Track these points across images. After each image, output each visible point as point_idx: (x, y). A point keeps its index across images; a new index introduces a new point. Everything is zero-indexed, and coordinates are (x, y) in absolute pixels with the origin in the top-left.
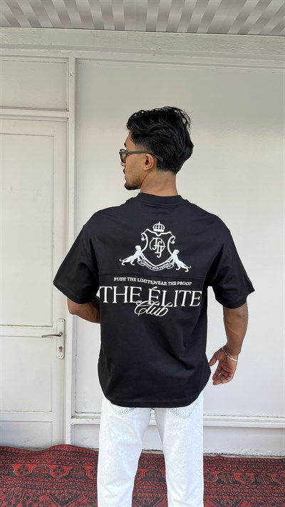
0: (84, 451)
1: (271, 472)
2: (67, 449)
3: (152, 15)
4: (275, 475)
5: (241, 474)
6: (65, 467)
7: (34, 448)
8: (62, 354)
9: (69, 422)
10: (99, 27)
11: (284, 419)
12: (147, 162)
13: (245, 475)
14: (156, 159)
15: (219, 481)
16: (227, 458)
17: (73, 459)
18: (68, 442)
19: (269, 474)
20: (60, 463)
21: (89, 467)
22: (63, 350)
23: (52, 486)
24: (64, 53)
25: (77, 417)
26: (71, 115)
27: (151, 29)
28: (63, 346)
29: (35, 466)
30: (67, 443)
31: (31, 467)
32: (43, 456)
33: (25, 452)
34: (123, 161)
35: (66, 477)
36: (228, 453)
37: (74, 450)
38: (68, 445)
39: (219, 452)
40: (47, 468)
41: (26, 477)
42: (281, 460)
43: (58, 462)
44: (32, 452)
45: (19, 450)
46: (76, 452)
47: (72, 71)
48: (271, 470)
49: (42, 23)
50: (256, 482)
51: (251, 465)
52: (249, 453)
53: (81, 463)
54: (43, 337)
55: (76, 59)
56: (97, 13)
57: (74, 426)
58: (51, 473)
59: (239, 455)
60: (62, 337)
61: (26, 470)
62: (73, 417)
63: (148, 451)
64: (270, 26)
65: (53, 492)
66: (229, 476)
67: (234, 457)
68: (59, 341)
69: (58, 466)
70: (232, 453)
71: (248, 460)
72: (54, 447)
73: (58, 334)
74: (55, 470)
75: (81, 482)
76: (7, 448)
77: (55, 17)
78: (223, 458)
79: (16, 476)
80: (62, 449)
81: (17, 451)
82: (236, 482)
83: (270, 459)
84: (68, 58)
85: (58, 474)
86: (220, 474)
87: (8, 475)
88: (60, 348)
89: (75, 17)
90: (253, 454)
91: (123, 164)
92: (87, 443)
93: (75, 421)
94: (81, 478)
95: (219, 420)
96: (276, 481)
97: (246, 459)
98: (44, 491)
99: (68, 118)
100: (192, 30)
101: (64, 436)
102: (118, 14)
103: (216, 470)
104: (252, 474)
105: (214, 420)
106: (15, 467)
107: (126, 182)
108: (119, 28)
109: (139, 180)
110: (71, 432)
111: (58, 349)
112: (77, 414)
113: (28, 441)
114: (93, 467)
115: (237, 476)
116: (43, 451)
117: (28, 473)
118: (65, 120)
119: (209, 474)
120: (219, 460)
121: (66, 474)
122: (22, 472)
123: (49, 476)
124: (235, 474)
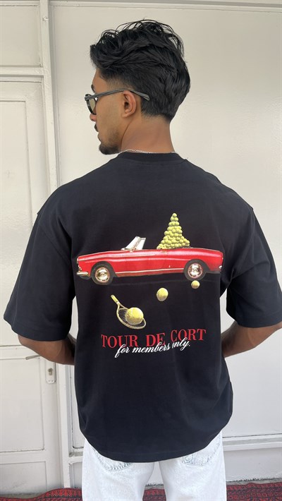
2: (67, 495)
7: (25, 494)
8: (53, 377)
9: (68, 460)
12: (127, 104)
14: (139, 99)
16: (260, 485)
18: (67, 485)
22: (53, 372)
25: (77, 455)
26: (46, 71)
28: (53, 368)
30: (65, 487)
34: (93, 112)
37: (75, 494)
38: (67, 489)
39: (250, 477)
46: (77, 497)
47: (45, 15)
54: (27, 358)
57: (73, 466)
59: (274, 479)
62: (71, 454)
67: (268, 481)
68: (47, 363)
70: (264, 477)
72: (50, 492)
78: (255, 485)
80: (61, 495)
88: (50, 370)
91: (94, 117)
93: (74, 459)
95: (249, 441)
99: (42, 77)
101: (61, 478)
105: (243, 442)
107: (100, 143)
109: (118, 133)
110: (70, 473)
111: (48, 372)
112: (76, 450)
113: (17, 486)
116: (37, 499)
118: (39, 79)
120: (251, 489)
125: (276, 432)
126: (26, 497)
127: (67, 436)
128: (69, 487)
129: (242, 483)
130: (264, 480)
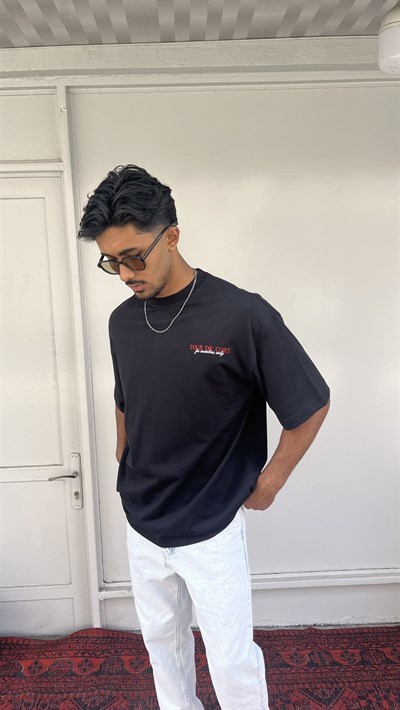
0: (121, 636)
1: (383, 647)
2: (95, 635)
3: (167, 19)
4: (389, 649)
5: (341, 651)
6: (93, 660)
7: (49, 636)
8: (79, 501)
9: (97, 596)
10: (95, 41)
11: (398, 571)
13: (346, 652)
15: (311, 664)
16: (321, 631)
17: (105, 648)
18: (97, 625)
19: (381, 649)
20: (86, 654)
21: (128, 658)
22: (80, 496)
23: (76, 687)
24: (48, 81)
25: (107, 589)
26: (66, 166)
27: (168, 38)
28: (79, 491)
29: (52, 661)
30: (95, 626)
31: (47, 664)
32: (63, 647)
33: (38, 643)
35: (96, 674)
36: (322, 622)
37: (106, 635)
38: (97, 629)
39: (310, 622)
40: (69, 662)
41: (39, 677)
42: (397, 627)
43: (83, 653)
44: (47, 641)
45: (29, 640)
46: (108, 637)
47: (63, 105)
48: (383, 643)
49: (15, 42)
50: (363, 662)
51: (355, 638)
52: (352, 622)
53: (116, 652)
54: (50, 480)
55: (67, 88)
56: (88, 21)
57: (103, 602)
58: (76, 670)
59: (339, 625)
60: (77, 479)
61: (40, 668)
62: (101, 589)
64: (334, 23)
65: (78, 696)
66: (324, 655)
67: (331, 628)
68: (74, 485)
69: (83, 659)
70: (328, 623)
71: (352, 632)
72: (77, 633)
73: (71, 474)
74: (80, 665)
75: (116, 678)
76: (13, 638)
77: (32, 32)
78: (316, 630)
79: (25, 677)
80: (90, 635)
81: (26, 642)
82: (334, 663)
83: (382, 628)
84: (55, 87)
85: (85, 670)
86: (312, 653)
87: (14, 676)
88: (76, 494)
89: (59, 30)
90: (359, 622)
92: (124, 624)
93: (105, 594)
94: (117, 673)
96: (391, 658)
97: (348, 630)
98: (65, 695)
99: (62, 172)
100: (226, 36)
101: (90, 617)
102: (119, 20)
103: (306, 648)
104: (357, 651)
105: (299, 578)
106: (24, 666)
108: (123, 40)
110: (100, 610)
111: (74, 496)
112: (107, 585)
113: (41, 627)
114: (134, 657)
115: (336, 655)
116: (62, 640)
117: (43, 671)
118: (58, 174)
119: (296, 654)
120: (310, 633)
121: (96, 669)
122: (34, 671)
123: (73, 674)
124: (332, 652)
125: (337, 568)
126: (52, 639)
127: (95, 567)
128: (99, 626)
129: (300, 628)
130: (327, 625)
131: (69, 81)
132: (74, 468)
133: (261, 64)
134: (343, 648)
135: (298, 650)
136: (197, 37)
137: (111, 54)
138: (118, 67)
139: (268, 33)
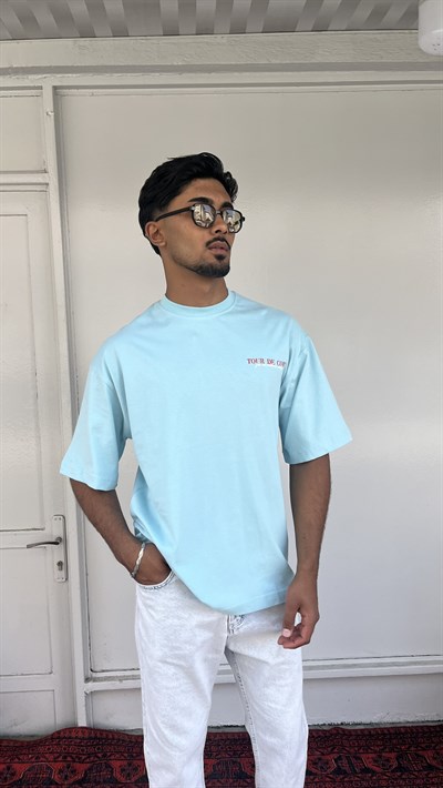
0: (111, 736)
1: (424, 749)
2: (80, 735)
3: (169, 4)
4: (430, 753)
5: (374, 755)
6: (77, 765)
7: (26, 736)
8: (63, 572)
9: (82, 688)
10: (88, 33)
13: (380, 757)
15: (338, 771)
16: (350, 731)
17: (91, 750)
18: (82, 723)
19: (421, 753)
20: (69, 759)
21: (119, 763)
22: (64, 567)
24: (32, 80)
25: (95, 680)
26: (52, 178)
27: (171, 31)
28: (63, 561)
29: (27, 766)
30: (80, 725)
31: (21, 769)
32: (41, 749)
33: (12, 744)
35: (80, 782)
36: (351, 721)
37: (93, 735)
38: (82, 728)
39: (337, 720)
40: (48, 768)
42: (439, 726)
43: (65, 757)
44: (22, 742)
46: (96, 738)
47: (49, 106)
48: (423, 745)
50: (399, 768)
51: (390, 739)
52: (386, 720)
53: (104, 756)
54: (29, 547)
55: (55, 88)
56: (79, 8)
57: (90, 695)
58: (56, 777)
59: (371, 724)
60: (61, 546)
61: (13, 774)
62: (87, 680)
63: (218, 727)
64: (362, 13)
66: (353, 760)
67: (362, 727)
68: (56, 553)
69: (65, 764)
70: (358, 721)
71: (386, 732)
72: (59, 732)
73: (54, 540)
74: (61, 771)
77: (13, 21)
78: (343, 730)
80: (73, 735)
82: (366, 770)
83: (422, 727)
84: (41, 88)
85: (66, 776)
86: (340, 758)
88: (60, 564)
89: (45, 18)
90: (395, 720)
92: (115, 717)
93: (92, 686)
94: (104, 782)
95: (333, 667)
96: (434, 763)
97: (382, 729)
99: (47, 184)
100: (238, 29)
101: (74, 713)
102: (114, 6)
103: (332, 752)
104: (393, 755)
108: (120, 32)
110: (87, 705)
111: (56, 566)
112: (94, 675)
113: (16, 725)
114: (125, 763)
115: (368, 760)
116: (41, 741)
117: (16, 778)
118: (43, 188)
119: (320, 759)
120: (336, 735)
121: (80, 777)
122: (6, 778)
123: (52, 783)
124: (363, 757)
126: (28, 740)
128: (85, 725)
129: (325, 728)
130: (357, 724)
131: (57, 80)
132: (57, 532)
133: (278, 62)
134: (375, 752)
135: (323, 754)
136: (205, 30)
137: (105, 49)
138: (112, 64)
139: (286, 26)
